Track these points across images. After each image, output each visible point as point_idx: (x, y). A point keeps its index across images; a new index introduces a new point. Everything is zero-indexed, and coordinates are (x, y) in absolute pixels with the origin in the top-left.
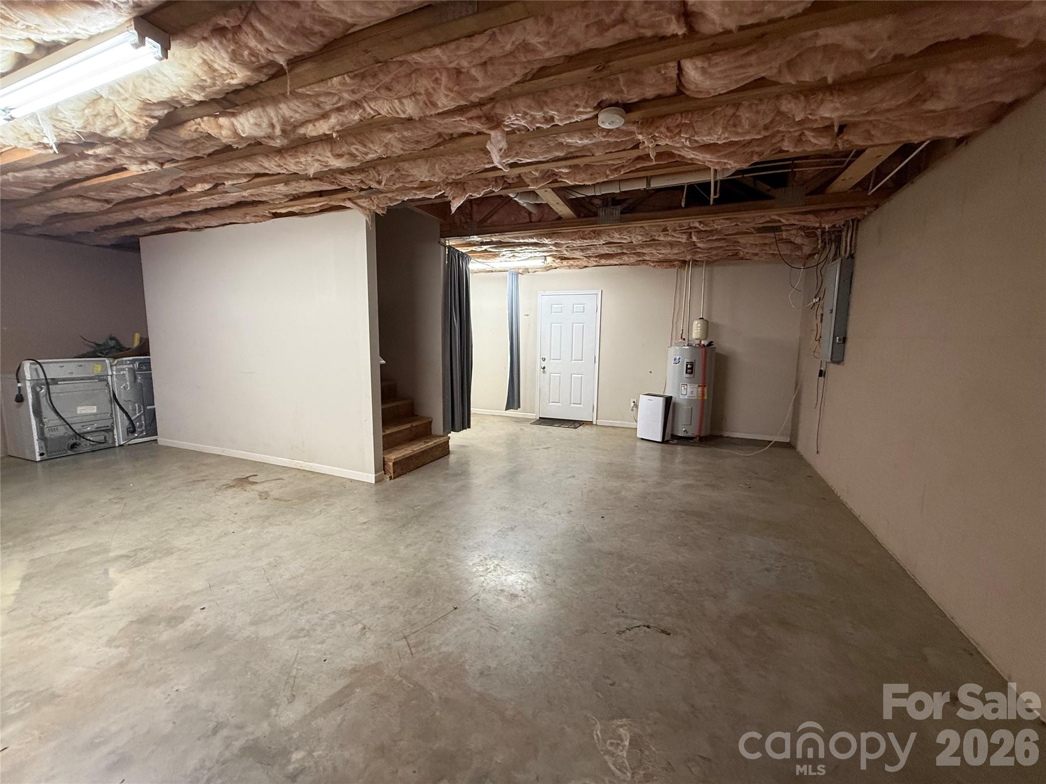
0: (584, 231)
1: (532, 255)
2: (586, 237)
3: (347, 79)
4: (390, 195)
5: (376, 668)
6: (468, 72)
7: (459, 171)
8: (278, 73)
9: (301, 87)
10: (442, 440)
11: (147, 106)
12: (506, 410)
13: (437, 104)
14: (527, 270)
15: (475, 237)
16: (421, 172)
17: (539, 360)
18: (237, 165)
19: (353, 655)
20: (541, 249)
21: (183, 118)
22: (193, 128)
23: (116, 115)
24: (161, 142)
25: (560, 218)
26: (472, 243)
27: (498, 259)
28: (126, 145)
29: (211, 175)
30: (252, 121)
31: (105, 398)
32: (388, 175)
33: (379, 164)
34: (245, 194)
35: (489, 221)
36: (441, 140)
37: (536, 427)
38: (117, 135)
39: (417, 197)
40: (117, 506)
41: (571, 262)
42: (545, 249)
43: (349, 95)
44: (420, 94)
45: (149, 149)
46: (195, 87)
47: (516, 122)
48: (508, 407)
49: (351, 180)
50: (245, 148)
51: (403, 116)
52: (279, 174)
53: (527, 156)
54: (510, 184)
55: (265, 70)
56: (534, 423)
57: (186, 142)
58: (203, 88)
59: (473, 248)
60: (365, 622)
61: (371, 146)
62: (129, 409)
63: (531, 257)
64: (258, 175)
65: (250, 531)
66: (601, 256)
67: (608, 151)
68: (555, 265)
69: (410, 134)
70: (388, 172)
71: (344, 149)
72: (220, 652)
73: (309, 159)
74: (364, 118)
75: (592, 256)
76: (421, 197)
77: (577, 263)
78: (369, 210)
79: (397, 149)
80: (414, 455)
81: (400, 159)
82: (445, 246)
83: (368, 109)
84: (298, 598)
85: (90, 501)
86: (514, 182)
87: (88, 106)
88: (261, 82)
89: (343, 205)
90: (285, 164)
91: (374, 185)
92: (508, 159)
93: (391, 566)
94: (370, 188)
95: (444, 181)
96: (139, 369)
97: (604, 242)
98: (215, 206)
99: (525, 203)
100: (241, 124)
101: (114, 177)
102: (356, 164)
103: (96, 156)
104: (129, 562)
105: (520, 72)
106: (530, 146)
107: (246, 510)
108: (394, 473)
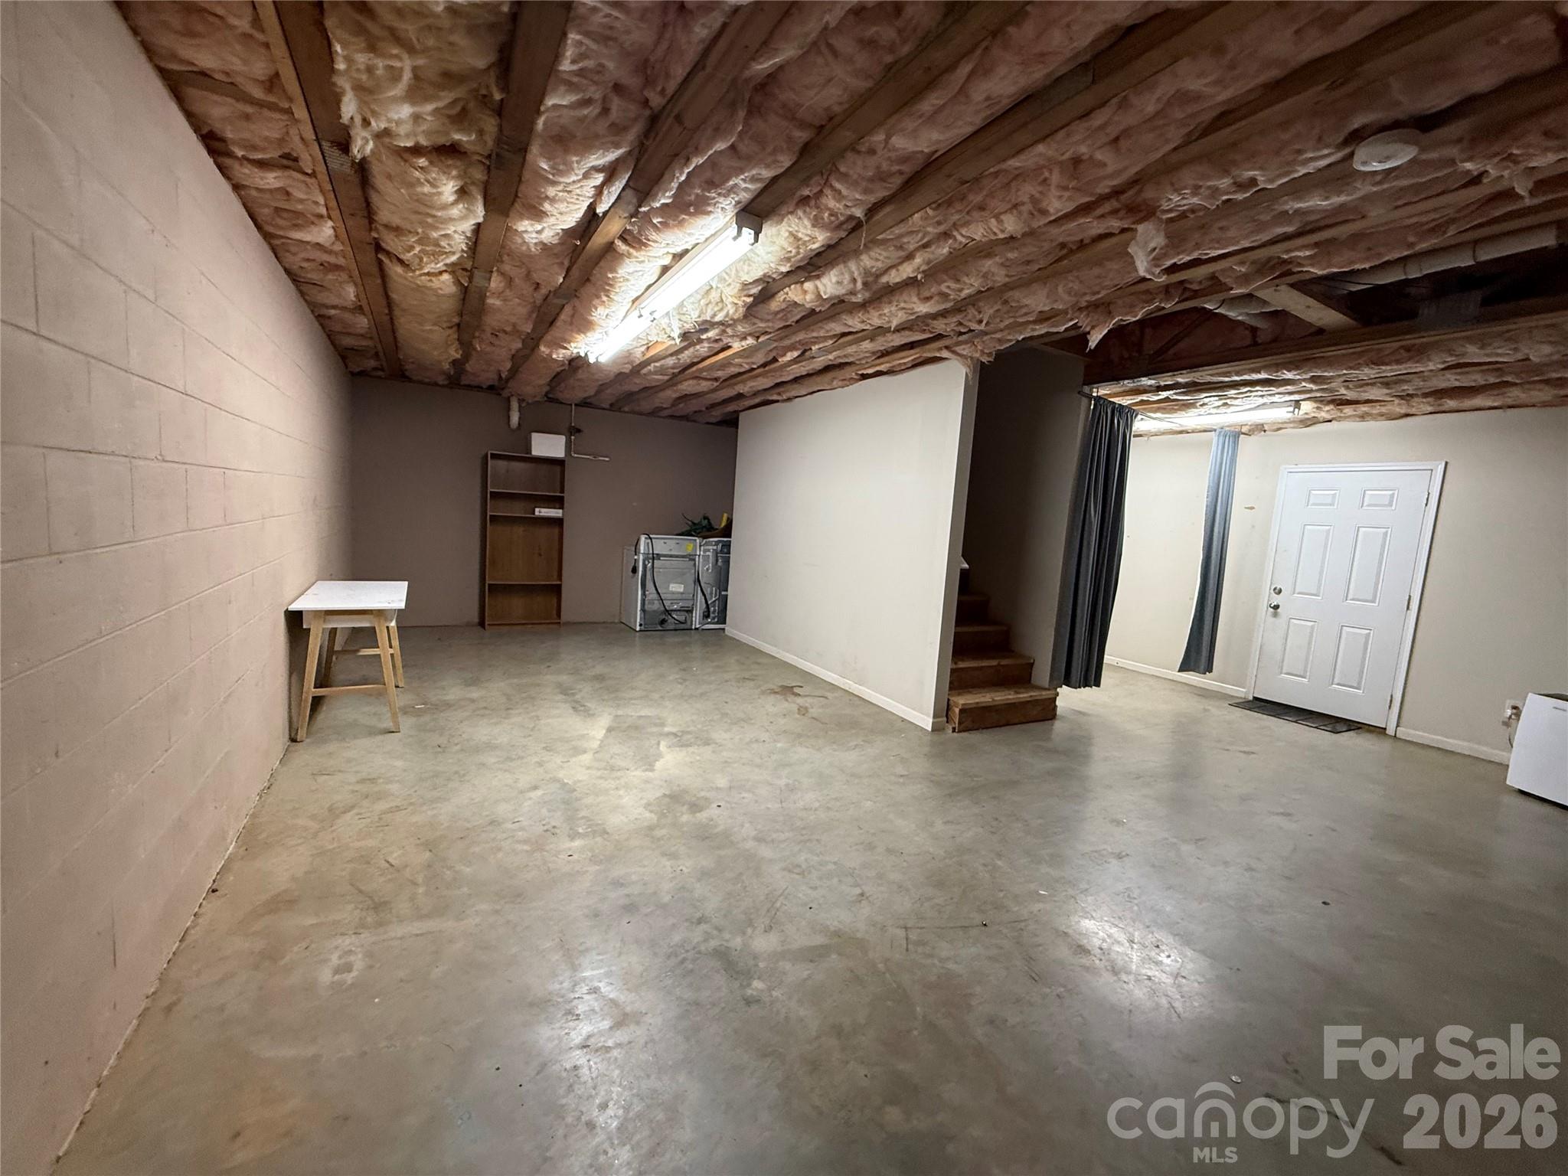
0: (1380, 350)
1: (1265, 400)
2: (1387, 361)
3: (930, 212)
4: (998, 336)
5: (861, 945)
6: (1091, 157)
7: (1097, 289)
8: (856, 226)
9: (882, 233)
10: (1045, 694)
11: (745, 286)
12: (1179, 671)
13: (1048, 211)
14: (1260, 428)
15: (1143, 379)
16: (1037, 300)
17: (1266, 590)
18: (822, 328)
19: (840, 918)
20: (1282, 389)
21: (774, 291)
22: (782, 299)
23: (722, 301)
24: (755, 317)
25: (1320, 331)
26: (1141, 388)
27: (1193, 412)
28: (730, 325)
29: (800, 341)
30: (834, 280)
31: (691, 579)
32: (991, 311)
33: (978, 300)
34: (831, 357)
35: (1172, 352)
36: (1065, 251)
37: (1239, 713)
38: (721, 319)
39: (1036, 333)
40: (679, 686)
41: (1364, 408)
42: (1290, 388)
43: (934, 228)
44: (1023, 204)
45: (747, 326)
46: (781, 260)
47: (1185, 202)
48: (1183, 668)
49: (946, 324)
50: (829, 308)
51: (1001, 236)
52: (863, 330)
53: (1216, 246)
54: (1196, 291)
55: (845, 226)
56: (1237, 705)
57: (777, 313)
58: (788, 259)
59: (1144, 397)
60: (866, 889)
61: (965, 279)
62: (707, 591)
63: (1264, 404)
64: (844, 335)
65: (779, 745)
66: (1440, 394)
67: (1400, 203)
68: (1323, 415)
69: (1016, 255)
70: (992, 307)
71: (933, 290)
72: (722, 853)
73: (893, 309)
74: (954, 249)
75: (1417, 395)
76: (1043, 332)
77: (1377, 409)
78: (972, 358)
79: (1000, 277)
80: (995, 706)
81: (1007, 287)
82: (1090, 397)
83: (959, 238)
84: (804, 832)
85: (662, 676)
86: (1202, 287)
87: (703, 298)
88: (842, 239)
89: (938, 355)
90: (869, 319)
91: (974, 326)
92: (1181, 257)
93: (917, 838)
94: (971, 331)
95: (1073, 306)
96: (722, 551)
97: (1442, 366)
98: (804, 373)
99: (1240, 315)
100: (825, 285)
101: (722, 356)
102: (948, 305)
103: (708, 339)
104: (675, 740)
105: (1175, 136)
106: (1221, 229)
107: (782, 721)
108: (960, 723)
